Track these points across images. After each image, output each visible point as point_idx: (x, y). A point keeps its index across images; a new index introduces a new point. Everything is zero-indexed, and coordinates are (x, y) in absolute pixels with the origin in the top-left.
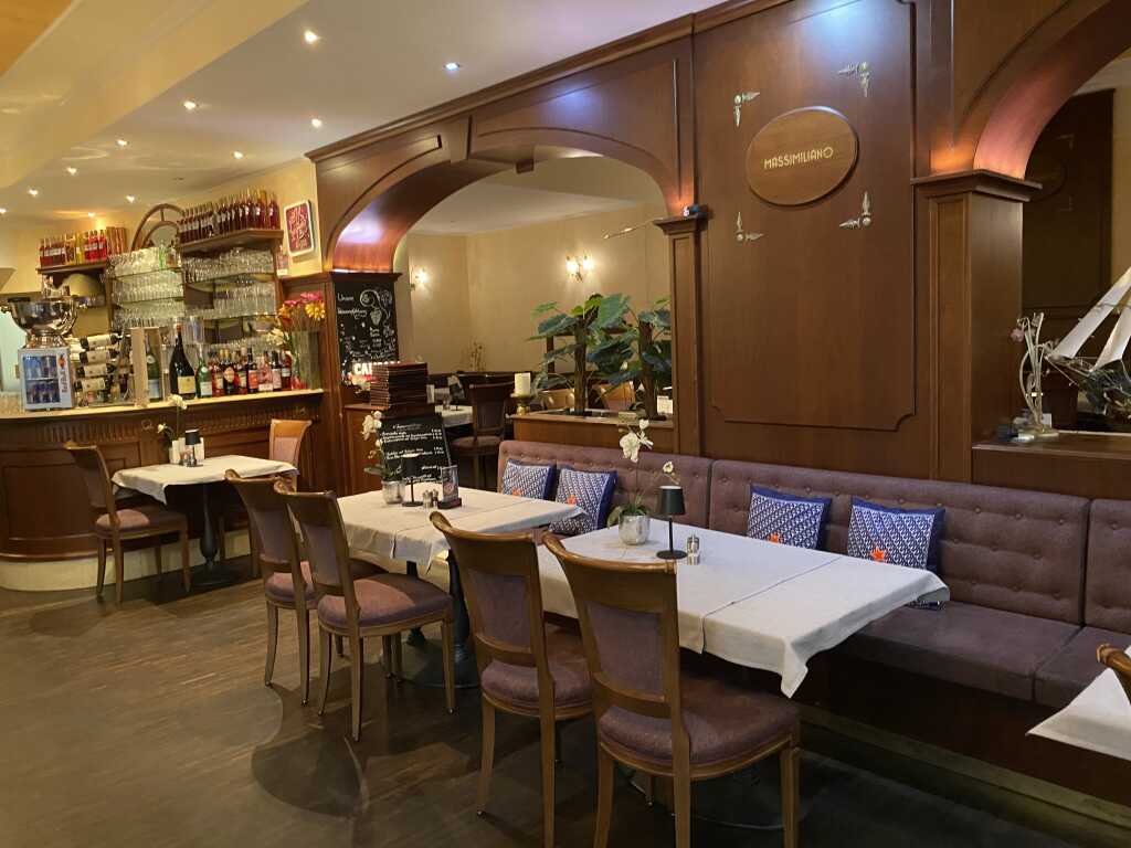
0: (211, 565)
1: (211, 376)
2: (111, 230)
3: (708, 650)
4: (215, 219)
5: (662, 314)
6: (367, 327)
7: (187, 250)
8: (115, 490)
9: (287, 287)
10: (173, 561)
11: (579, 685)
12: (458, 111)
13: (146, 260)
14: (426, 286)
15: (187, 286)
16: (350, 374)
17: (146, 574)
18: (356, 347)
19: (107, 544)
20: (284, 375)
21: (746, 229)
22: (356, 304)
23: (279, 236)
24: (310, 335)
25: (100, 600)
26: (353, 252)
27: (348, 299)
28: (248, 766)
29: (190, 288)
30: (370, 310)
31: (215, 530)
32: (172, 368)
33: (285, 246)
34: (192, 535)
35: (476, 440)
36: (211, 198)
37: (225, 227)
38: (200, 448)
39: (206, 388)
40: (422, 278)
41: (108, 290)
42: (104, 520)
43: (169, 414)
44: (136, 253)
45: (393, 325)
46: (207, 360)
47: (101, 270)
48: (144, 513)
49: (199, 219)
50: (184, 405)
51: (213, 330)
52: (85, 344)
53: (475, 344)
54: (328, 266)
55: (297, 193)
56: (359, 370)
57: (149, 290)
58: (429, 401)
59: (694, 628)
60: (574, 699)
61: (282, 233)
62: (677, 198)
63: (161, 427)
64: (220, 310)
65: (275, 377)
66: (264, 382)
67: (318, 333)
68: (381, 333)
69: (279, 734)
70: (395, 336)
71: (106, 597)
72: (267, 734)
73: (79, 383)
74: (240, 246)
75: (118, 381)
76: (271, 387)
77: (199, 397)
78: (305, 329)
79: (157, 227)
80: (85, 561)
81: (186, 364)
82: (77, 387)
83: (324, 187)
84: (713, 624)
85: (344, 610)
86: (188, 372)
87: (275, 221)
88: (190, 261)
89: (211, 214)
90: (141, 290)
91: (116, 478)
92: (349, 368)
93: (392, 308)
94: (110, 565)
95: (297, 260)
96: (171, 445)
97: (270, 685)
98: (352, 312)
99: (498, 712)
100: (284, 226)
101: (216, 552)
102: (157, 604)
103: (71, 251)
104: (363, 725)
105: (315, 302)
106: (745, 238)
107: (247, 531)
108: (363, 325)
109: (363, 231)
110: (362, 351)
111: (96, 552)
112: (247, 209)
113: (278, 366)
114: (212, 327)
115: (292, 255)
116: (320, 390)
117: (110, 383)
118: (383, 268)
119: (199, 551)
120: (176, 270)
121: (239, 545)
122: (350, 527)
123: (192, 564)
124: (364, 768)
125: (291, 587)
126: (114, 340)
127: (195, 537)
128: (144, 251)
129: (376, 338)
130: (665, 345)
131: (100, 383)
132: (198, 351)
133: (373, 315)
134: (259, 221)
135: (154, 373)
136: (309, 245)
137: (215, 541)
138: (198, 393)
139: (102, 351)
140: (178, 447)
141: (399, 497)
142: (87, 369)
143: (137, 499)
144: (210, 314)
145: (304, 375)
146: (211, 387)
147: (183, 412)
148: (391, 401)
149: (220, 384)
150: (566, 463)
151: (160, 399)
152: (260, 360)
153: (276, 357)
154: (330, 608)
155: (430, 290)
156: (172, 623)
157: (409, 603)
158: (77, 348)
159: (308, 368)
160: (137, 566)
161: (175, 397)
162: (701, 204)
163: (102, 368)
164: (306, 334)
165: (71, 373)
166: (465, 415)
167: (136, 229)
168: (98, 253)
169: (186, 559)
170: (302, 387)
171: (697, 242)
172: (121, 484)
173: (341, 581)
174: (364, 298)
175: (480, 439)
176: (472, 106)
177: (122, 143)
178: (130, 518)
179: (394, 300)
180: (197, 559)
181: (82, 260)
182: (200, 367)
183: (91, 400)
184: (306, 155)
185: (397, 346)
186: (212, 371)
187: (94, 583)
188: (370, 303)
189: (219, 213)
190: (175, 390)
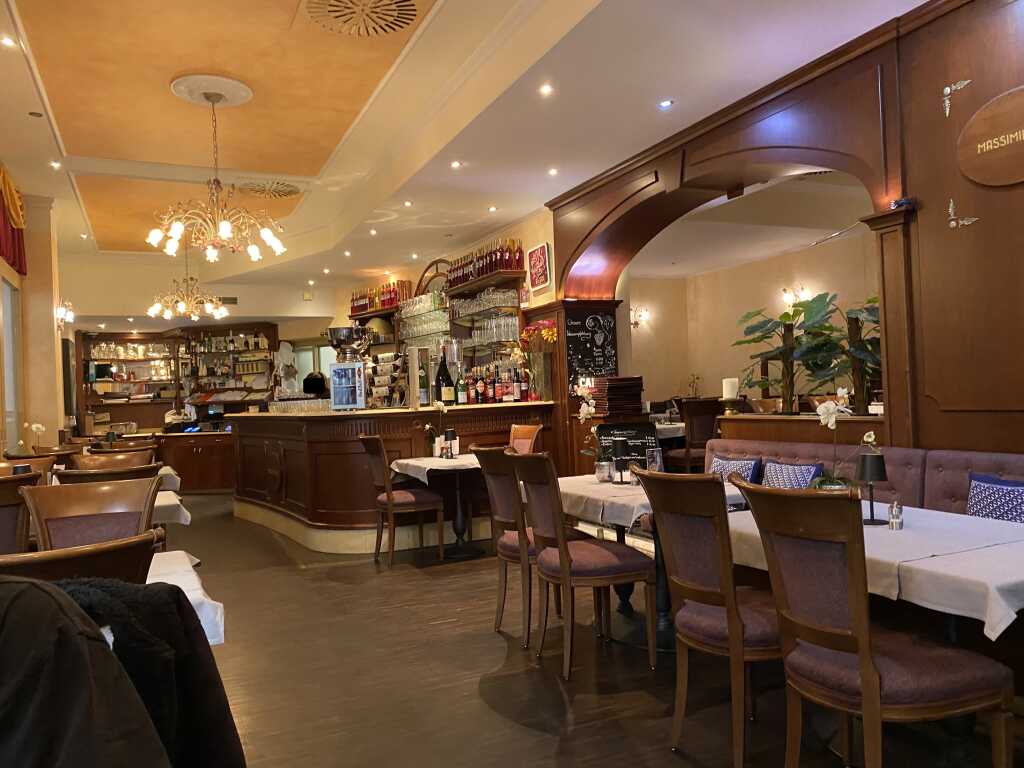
0: (460, 543)
1: (466, 388)
2: (401, 284)
3: (903, 598)
4: (474, 265)
5: (871, 311)
6: (592, 347)
7: (452, 293)
8: (392, 475)
9: (528, 317)
10: (432, 539)
11: (768, 629)
12: (672, 147)
13: (424, 304)
14: (648, 323)
15: (452, 321)
16: (576, 386)
17: (412, 546)
18: (582, 364)
19: (385, 517)
20: (523, 388)
21: (959, 215)
22: (583, 328)
23: (522, 275)
24: (545, 355)
25: (377, 561)
26: (581, 283)
27: (576, 323)
28: (476, 686)
29: (454, 324)
30: (594, 333)
31: (465, 515)
32: (438, 381)
33: (528, 283)
34: (447, 518)
35: (688, 451)
36: (473, 249)
37: (481, 271)
38: (456, 444)
39: (462, 397)
40: (643, 316)
41: (396, 330)
42: (383, 497)
43: (433, 416)
44: (417, 298)
45: (614, 347)
46: (464, 375)
47: (392, 314)
48: (412, 493)
49: (463, 267)
50: (446, 409)
51: (472, 358)
52: (376, 360)
53: (693, 375)
54: (561, 296)
55: (538, 237)
56: (583, 383)
57: (426, 328)
58: (644, 411)
59: (888, 575)
60: (763, 642)
61: (526, 272)
62: (884, 194)
63: (428, 426)
64: (477, 339)
65: (516, 389)
66: (507, 394)
67: (551, 354)
68: (603, 352)
69: (504, 666)
70: (615, 355)
71: (381, 560)
72: (494, 664)
73: (371, 390)
74: (492, 286)
75: (398, 392)
76: (511, 398)
77: (457, 404)
78: (540, 350)
79: (433, 278)
80: (368, 531)
81: (449, 377)
82: (369, 394)
83: (559, 233)
84: (909, 570)
85: (558, 560)
86: (449, 384)
87: (520, 262)
88: (455, 302)
89: (471, 262)
90: (420, 328)
91: (393, 466)
92: (575, 382)
93: (613, 331)
94: (385, 536)
95: (537, 293)
96: (434, 442)
97: (499, 632)
98: (580, 334)
99: (691, 650)
100: (527, 267)
101: (465, 531)
102: (417, 568)
103: (372, 301)
104: (573, 669)
105: (550, 328)
106: (958, 223)
107: (488, 518)
108: (588, 345)
109: (591, 265)
110: (587, 369)
111: (376, 525)
112: (499, 254)
113: (518, 381)
114: (470, 355)
115: (532, 290)
116: (551, 402)
117: (392, 391)
118: (606, 296)
119: (451, 530)
120: (445, 310)
121: (483, 530)
122: (566, 495)
123: (446, 542)
124: (571, 702)
125: (517, 544)
126: (397, 357)
127: (449, 520)
128: (423, 297)
129: (598, 356)
130: (875, 342)
131: (384, 391)
132: (457, 369)
133: (597, 337)
134: (508, 264)
135: (424, 383)
136: (546, 281)
137: (464, 522)
138: (456, 401)
139: (389, 366)
140: (440, 442)
141: (610, 476)
142: (376, 379)
143: (408, 482)
144: (468, 343)
145: (539, 389)
146: (466, 397)
147: (445, 415)
148: (609, 409)
149: (473, 394)
150: (771, 458)
151: (428, 405)
152: (505, 376)
153: (517, 374)
154: (547, 559)
155: (651, 327)
156: (427, 582)
157: (615, 561)
158: (371, 364)
159: (542, 383)
160: (405, 538)
161: (439, 403)
162: (910, 197)
163: (386, 379)
164: (541, 354)
165: (365, 382)
166: (679, 429)
167: (417, 282)
168: (391, 300)
169: (441, 538)
170: (536, 399)
171: (907, 235)
172: (397, 470)
173: (556, 534)
174: (589, 322)
175: (693, 451)
176: (684, 141)
177: (408, 204)
178: (402, 496)
179: (615, 325)
180: (450, 538)
181: (379, 307)
182: (458, 380)
183: (379, 404)
184: (546, 205)
185: (616, 365)
186: (467, 384)
187: (373, 551)
188: (593, 327)
189: (478, 261)
190: (439, 398)
